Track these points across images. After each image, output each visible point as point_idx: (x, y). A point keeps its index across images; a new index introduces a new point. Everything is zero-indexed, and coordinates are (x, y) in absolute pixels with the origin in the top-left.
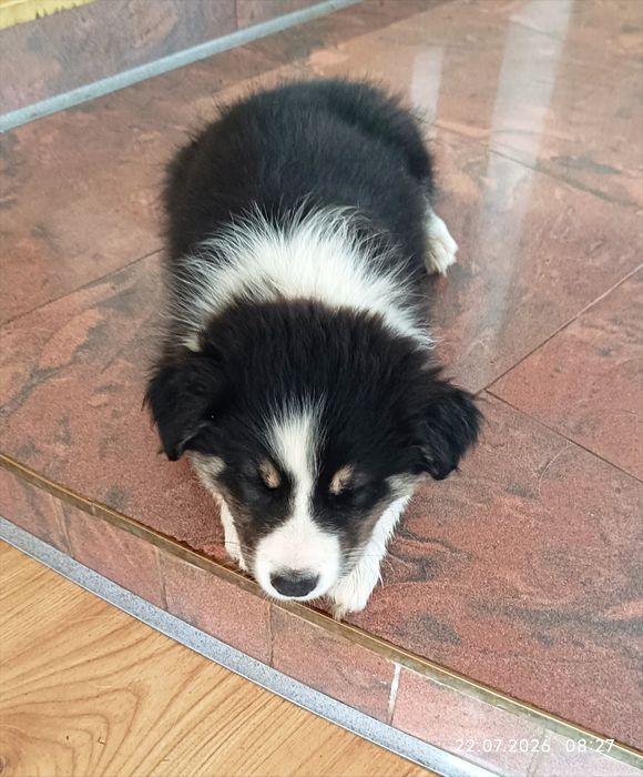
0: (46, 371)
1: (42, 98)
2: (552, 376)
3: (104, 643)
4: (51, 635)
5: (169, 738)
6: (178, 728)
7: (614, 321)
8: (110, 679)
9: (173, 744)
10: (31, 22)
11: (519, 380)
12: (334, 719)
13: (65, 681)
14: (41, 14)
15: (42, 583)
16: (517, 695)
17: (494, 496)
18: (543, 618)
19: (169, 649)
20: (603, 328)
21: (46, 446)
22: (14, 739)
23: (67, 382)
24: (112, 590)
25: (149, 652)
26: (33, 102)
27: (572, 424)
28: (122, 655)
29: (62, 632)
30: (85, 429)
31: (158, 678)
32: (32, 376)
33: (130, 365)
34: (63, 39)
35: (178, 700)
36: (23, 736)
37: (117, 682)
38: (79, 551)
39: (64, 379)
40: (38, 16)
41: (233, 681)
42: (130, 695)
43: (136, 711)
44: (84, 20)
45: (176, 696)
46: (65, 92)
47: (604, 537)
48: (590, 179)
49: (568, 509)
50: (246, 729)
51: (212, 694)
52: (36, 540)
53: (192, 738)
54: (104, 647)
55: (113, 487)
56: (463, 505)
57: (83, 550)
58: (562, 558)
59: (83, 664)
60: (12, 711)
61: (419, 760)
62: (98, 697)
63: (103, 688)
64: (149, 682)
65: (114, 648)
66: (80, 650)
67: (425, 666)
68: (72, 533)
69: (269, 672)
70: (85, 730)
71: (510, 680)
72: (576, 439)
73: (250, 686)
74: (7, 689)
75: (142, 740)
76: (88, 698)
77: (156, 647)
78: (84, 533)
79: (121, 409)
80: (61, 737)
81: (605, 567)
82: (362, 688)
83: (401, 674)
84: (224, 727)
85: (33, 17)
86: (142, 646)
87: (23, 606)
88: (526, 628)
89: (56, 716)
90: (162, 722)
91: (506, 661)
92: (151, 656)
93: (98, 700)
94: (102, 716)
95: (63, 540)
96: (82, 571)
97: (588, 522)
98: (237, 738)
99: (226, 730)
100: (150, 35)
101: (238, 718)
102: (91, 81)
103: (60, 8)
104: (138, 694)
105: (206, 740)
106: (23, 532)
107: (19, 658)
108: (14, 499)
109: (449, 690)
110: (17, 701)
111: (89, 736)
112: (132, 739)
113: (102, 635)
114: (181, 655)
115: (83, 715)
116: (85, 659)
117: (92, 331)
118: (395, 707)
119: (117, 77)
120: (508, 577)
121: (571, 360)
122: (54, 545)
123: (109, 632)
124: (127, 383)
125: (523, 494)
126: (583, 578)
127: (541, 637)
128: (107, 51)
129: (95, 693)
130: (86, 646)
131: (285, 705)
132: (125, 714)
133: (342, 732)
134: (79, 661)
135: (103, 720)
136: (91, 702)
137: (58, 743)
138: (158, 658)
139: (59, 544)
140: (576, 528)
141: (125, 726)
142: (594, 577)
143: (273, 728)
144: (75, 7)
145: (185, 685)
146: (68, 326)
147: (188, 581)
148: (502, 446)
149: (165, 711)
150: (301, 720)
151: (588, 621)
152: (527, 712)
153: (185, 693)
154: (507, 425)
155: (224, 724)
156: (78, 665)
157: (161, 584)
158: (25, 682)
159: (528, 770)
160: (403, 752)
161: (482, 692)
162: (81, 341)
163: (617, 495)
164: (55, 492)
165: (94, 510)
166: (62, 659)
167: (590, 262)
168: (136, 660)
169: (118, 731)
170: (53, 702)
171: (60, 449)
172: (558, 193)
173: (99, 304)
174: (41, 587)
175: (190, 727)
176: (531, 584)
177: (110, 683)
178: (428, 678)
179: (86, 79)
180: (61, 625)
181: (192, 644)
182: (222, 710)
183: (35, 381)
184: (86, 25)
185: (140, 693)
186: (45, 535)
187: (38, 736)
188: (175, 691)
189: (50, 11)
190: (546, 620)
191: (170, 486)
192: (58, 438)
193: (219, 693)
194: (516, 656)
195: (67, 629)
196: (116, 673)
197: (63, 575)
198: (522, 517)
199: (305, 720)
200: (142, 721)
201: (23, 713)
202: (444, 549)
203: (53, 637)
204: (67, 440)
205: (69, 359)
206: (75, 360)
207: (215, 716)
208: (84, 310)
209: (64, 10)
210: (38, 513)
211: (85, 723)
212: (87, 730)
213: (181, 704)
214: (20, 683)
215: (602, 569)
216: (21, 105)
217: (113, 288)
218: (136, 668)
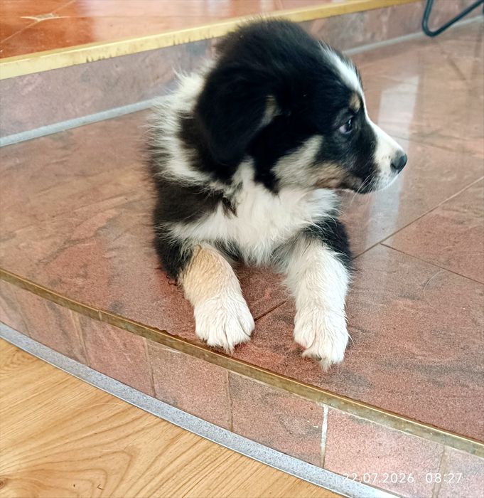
0: (75, 241)
1: (90, 113)
2: (426, 235)
3: (108, 422)
4: (68, 418)
5: (153, 484)
6: (160, 477)
7: (464, 207)
8: (112, 445)
9: (156, 488)
10: (83, 64)
11: (403, 238)
12: (280, 467)
13: (76, 447)
14: (90, 60)
15: (66, 385)
16: (420, 419)
17: (392, 300)
18: (435, 370)
19: (155, 425)
20: (457, 211)
21: (69, 279)
22: (34, 487)
23: (89, 246)
24: (117, 387)
25: (142, 426)
26: (84, 115)
27: (442, 259)
28: (122, 429)
29: (77, 415)
30: (99, 270)
31: (147, 444)
32: (65, 243)
33: (133, 236)
34: (104, 77)
35: (162, 457)
36: (40, 485)
37: (116, 447)
38: (93, 359)
39: (86, 245)
40: (88, 61)
41: (204, 443)
42: (124, 455)
43: (129, 465)
44: (117, 66)
45: (160, 455)
46: (104, 111)
47: (474, 321)
48: (439, 142)
49: (446, 306)
50: (212, 476)
51: (187, 453)
52: (64, 357)
53: (171, 483)
54: (108, 424)
55: (115, 301)
56: (369, 305)
57: (96, 357)
58: (445, 334)
59: (91, 436)
60: (34, 469)
61: (346, 493)
62: (100, 457)
63: (105, 451)
64: (139, 447)
65: (115, 425)
66: (89, 427)
67: (346, 403)
68: (88, 344)
69: (231, 435)
70: (89, 480)
71: (414, 410)
72: (446, 267)
73: (216, 447)
74: (32, 453)
75: (132, 486)
76: (92, 459)
77: (147, 423)
78: (96, 342)
79: (126, 259)
80: (70, 485)
81: (477, 338)
82: (301, 435)
83: (328, 415)
84: (196, 475)
85: (85, 61)
86: (136, 423)
87: (50, 400)
88: (422, 376)
89: (66, 471)
90: (148, 473)
91: (410, 398)
92: (143, 429)
93: (101, 459)
94: (103, 470)
95: (82, 353)
96: (96, 376)
97: (462, 313)
98: (205, 482)
99: (197, 477)
100: (159, 80)
101: (207, 469)
102: (121, 105)
103: (102, 57)
104: (131, 455)
105: (181, 484)
106: (55, 353)
107: (43, 433)
108: (48, 324)
109: (367, 422)
110: (39, 462)
111: (91, 484)
112: (124, 485)
113: (107, 416)
114: (165, 428)
115: (87, 470)
116: (94, 432)
117: (109, 220)
118: (326, 448)
119: (138, 104)
120: (406, 346)
121: (438, 227)
122: (76, 359)
123: (113, 414)
124: (131, 246)
125: (412, 298)
126: (462, 345)
127: (435, 382)
128: (132, 87)
129: (98, 454)
130: (95, 424)
131: (243, 459)
132: (120, 468)
133: (286, 476)
134: (88, 434)
135: (103, 473)
136: (95, 461)
137: (67, 489)
138: (148, 431)
139: (79, 357)
140: (453, 317)
141: (119, 476)
142: (471, 345)
143: (233, 475)
144: (111, 58)
145: (167, 447)
146: (94, 218)
147: (169, 365)
148: (395, 272)
149: (151, 465)
150: (255, 468)
151: (470, 371)
152: (429, 431)
153: (167, 453)
154: (397, 261)
155: (195, 473)
156: (87, 437)
157: (151, 374)
158: (46, 448)
159: (433, 490)
160: (334, 488)
161: (393, 419)
162: (101, 225)
163: (481, 297)
164: (73, 306)
165: (100, 316)
166: (75, 433)
167: (444, 179)
168: (131, 432)
169: (113, 480)
170: (66, 461)
171: (80, 281)
172: (419, 149)
173: (115, 207)
174: (66, 387)
175: (169, 476)
176: (424, 350)
177: (110, 448)
178: (349, 414)
179: (118, 104)
180: (77, 411)
181: (174, 420)
182: (194, 463)
183: (66, 246)
184: (118, 69)
185: (133, 454)
186: (69, 352)
187: (53, 485)
188: (159, 452)
189: (96, 59)
190: (438, 371)
191: (157, 299)
192: (78, 276)
193: (192, 452)
194: (417, 394)
195: (81, 413)
196: (116, 441)
197: (81, 379)
198: (413, 311)
199: (258, 469)
200: (132, 473)
201: (43, 470)
202: (357, 331)
203: (70, 419)
204: (85, 276)
205: (92, 234)
206: (96, 234)
207: (189, 468)
208: (105, 210)
209: (104, 59)
210: (65, 333)
211: (88, 475)
212: (90, 480)
213: (163, 460)
214: (43, 450)
215: (476, 340)
216: (76, 116)
217: (126, 199)
218: (131, 437)
